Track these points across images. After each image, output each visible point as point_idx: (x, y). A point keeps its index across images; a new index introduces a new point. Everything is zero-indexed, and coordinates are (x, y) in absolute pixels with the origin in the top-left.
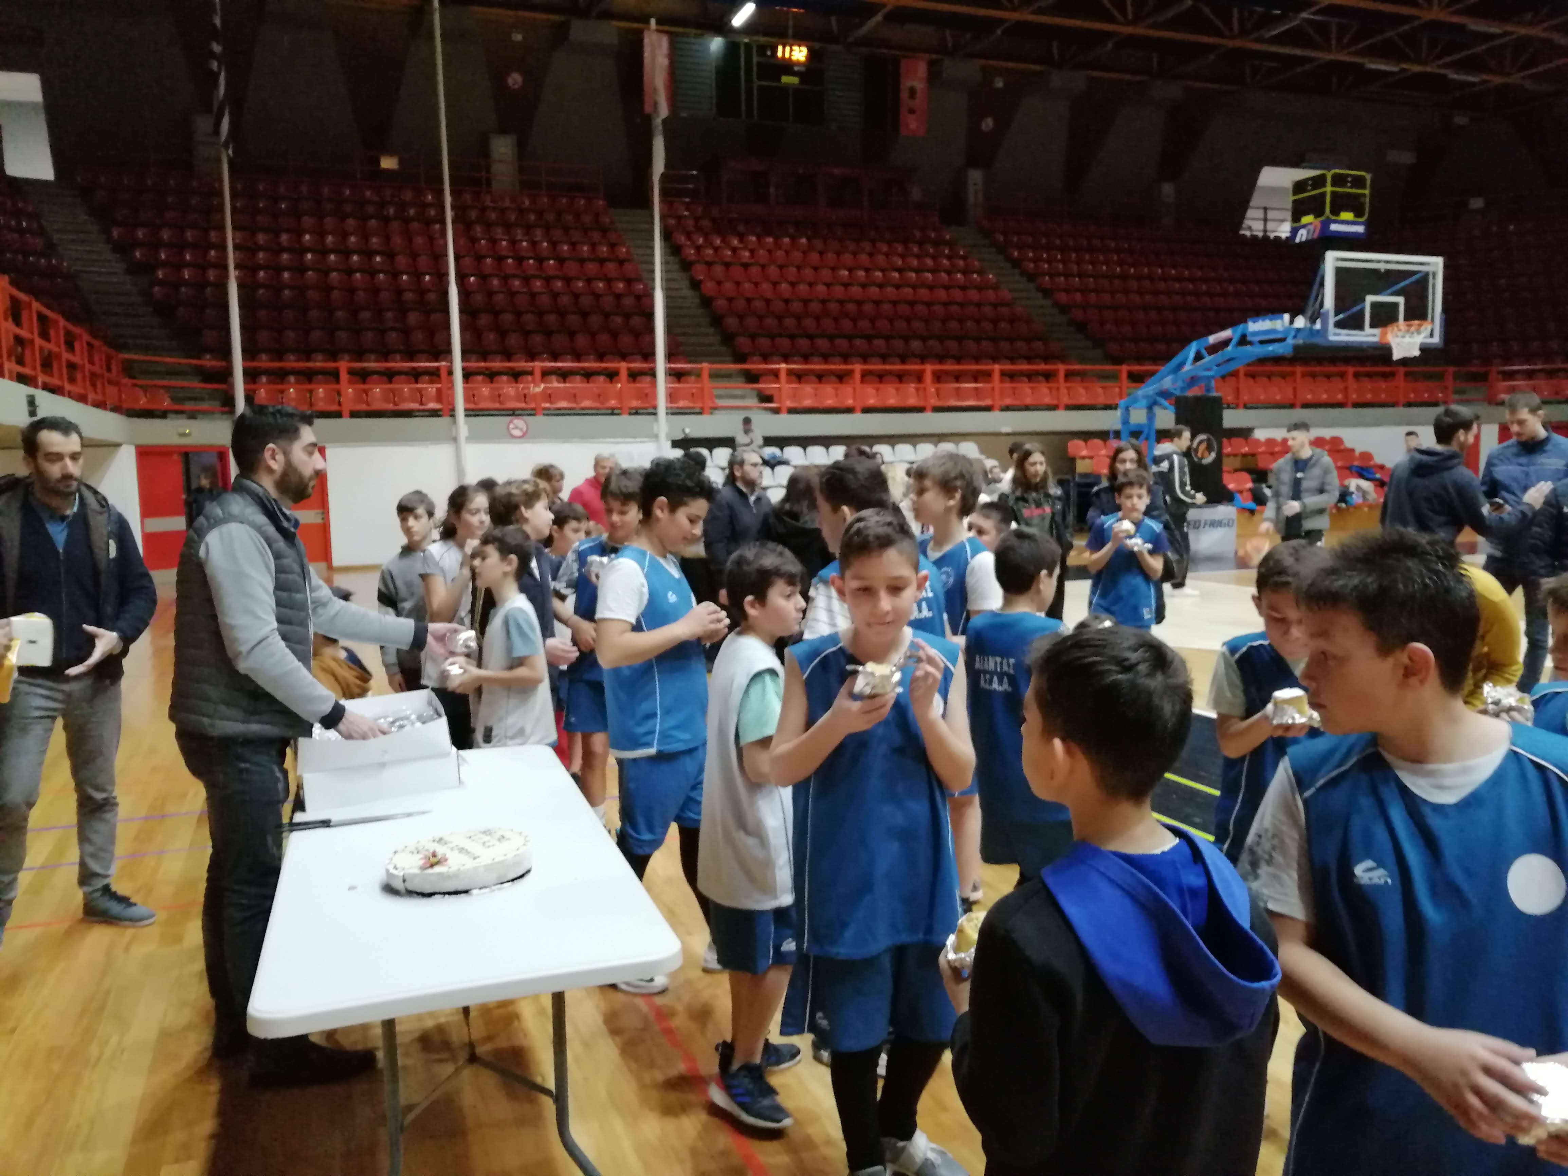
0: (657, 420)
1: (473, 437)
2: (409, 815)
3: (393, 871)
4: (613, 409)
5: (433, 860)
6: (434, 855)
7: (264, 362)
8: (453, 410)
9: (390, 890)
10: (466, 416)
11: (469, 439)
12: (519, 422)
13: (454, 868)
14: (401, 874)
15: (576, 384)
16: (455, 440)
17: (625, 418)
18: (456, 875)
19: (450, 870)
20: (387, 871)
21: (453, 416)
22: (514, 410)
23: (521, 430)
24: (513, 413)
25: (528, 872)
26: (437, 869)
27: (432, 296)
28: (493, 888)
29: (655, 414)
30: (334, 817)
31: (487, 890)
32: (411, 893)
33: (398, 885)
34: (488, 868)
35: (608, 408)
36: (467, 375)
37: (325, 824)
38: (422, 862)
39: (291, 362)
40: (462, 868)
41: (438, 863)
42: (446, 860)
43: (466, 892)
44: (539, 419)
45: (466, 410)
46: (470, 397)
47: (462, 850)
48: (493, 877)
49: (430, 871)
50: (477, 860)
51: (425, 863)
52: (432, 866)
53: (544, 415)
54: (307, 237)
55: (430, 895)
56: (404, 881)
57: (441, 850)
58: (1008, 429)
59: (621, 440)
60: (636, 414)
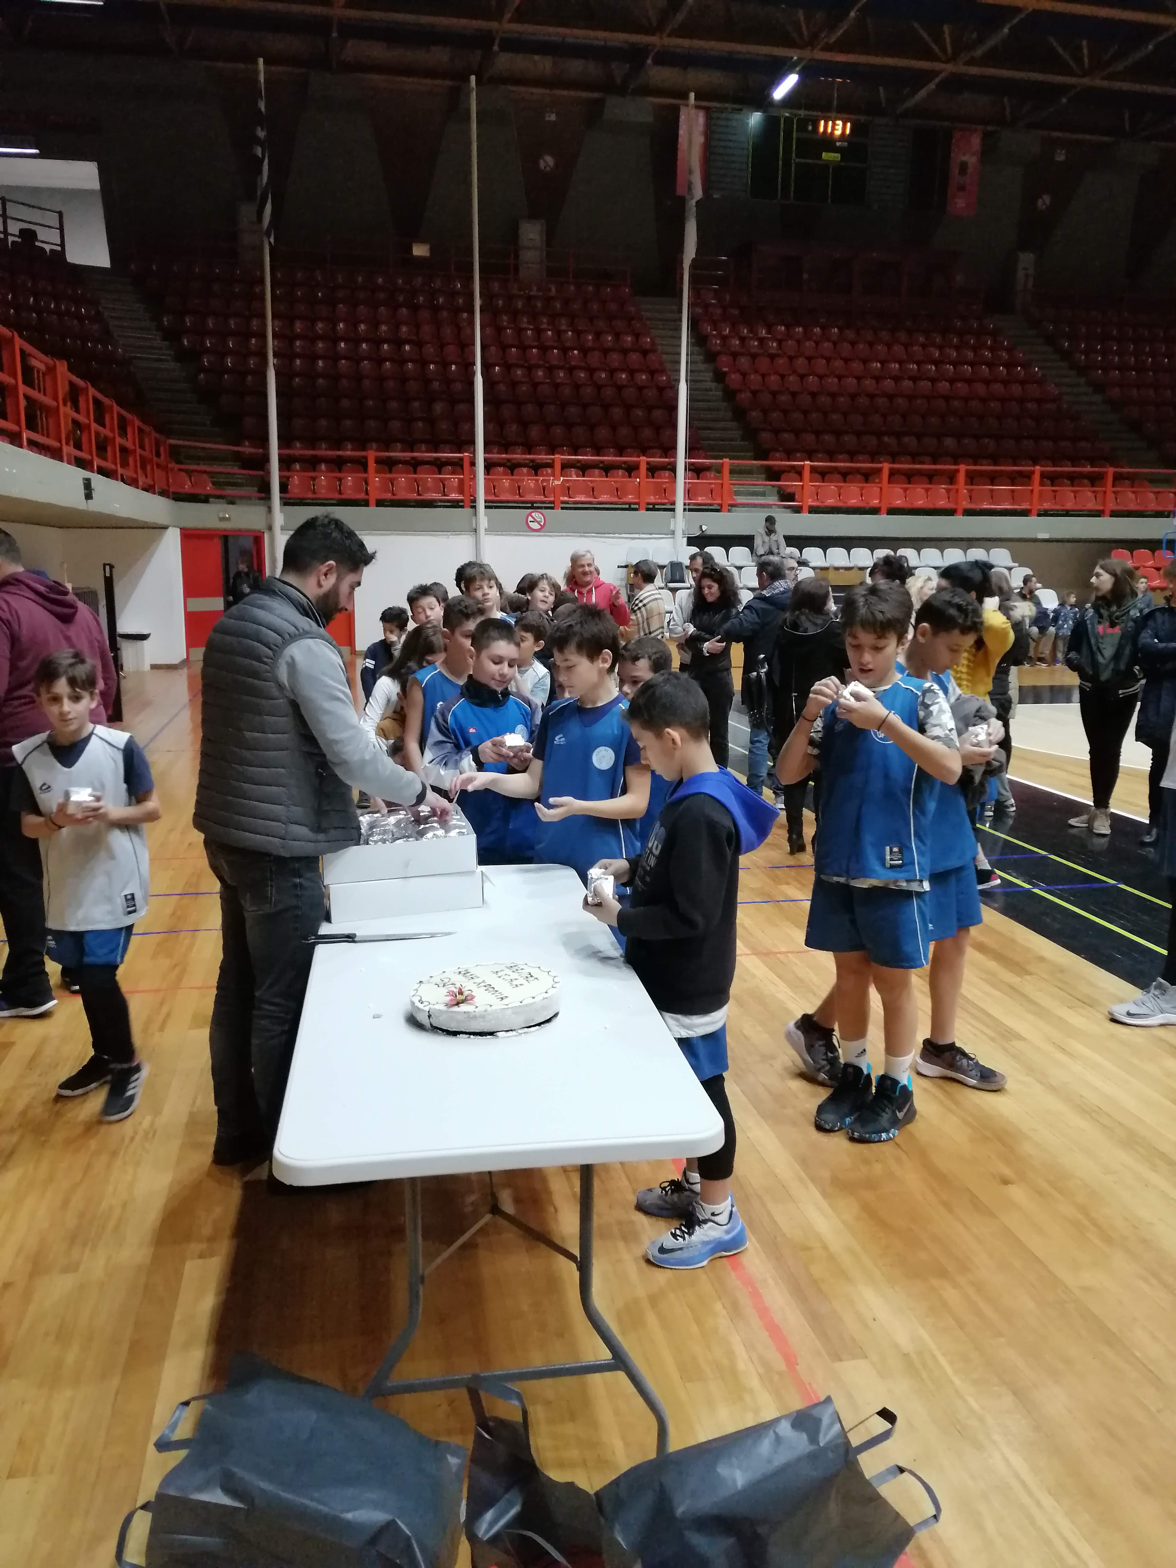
0: (674, 517)
1: (492, 529)
2: (432, 936)
3: (418, 1004)
4: (630, 504)
5: (459, 997)
6: (461, 993)
7: (298, 450)
8: (474, 501)
9: (413, 1021)
10: (486, 507)
11: (489, 531)
12: (536, 515)
13: (481, 1009)
14: (427, 1009)
15: (596, 478)
16: (475, 531)
17: (643, 513)
18: (483, 1017)
19: (477, 1010)
20: (413, 1003)
21: (474, 507)
22: (532, 502)
23: (539, 523)
24: (532, 506)
25: (556, 1015)
26: (463, 1008)
27: (458, 386)
28: (520, 1031)
29: (673, 510)
30: (360, 933)
31: (514, 1033)
32: (436, 1029)
33: (423, 1018)
34: (516, 1011)
35: (626, 503)
36: (489, 467)
37: (350, 938)
38: (449, 998)
39: (323, 450)
40: (489, 1009)
41: (463, 1002)
42: (473, 997)
43: (492, 1034)
44: (558, 512)
45: (486, 501)
46: (491, 488)
47: (489, 987)
48: (520, 1021)
49: (456, 1009)
50: (505, 1001)
51: (451, 1000)
52: (458, 1004)
53: (562, 508)
54: (340, 325)
55: (455, 1034)
56: (429, 1016)
57: (468, 986)
58: (1046, 536)
59: (637, 536)
60: (653, 509)
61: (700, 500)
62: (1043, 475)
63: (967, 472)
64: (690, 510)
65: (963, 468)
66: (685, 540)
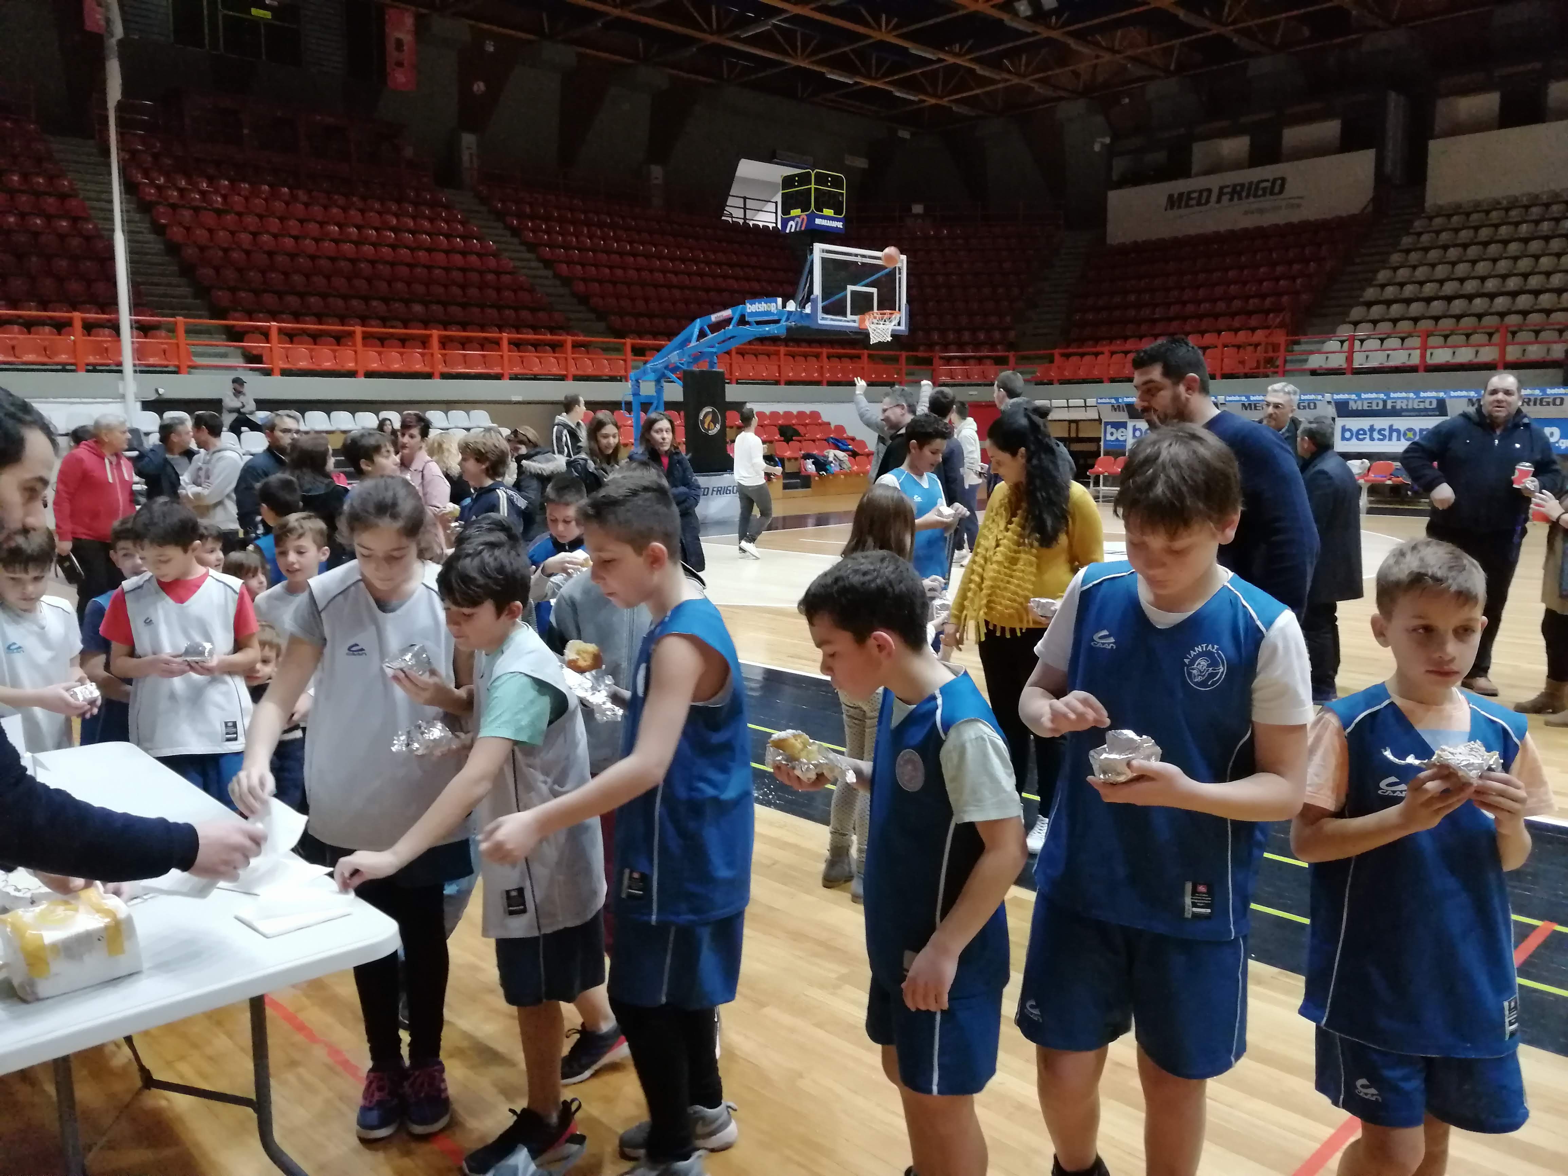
0: (123, 379)
15: (15, 334)
29: (121, 371)
35: (57, 364)
58: (519, 398)
59: (78, 400)
60: (95, 370)
61: (152, 361)
62: (510, 342)
63: (440, 337)
64: (142, 372)
65: (435, 334)
66: (139, 405)
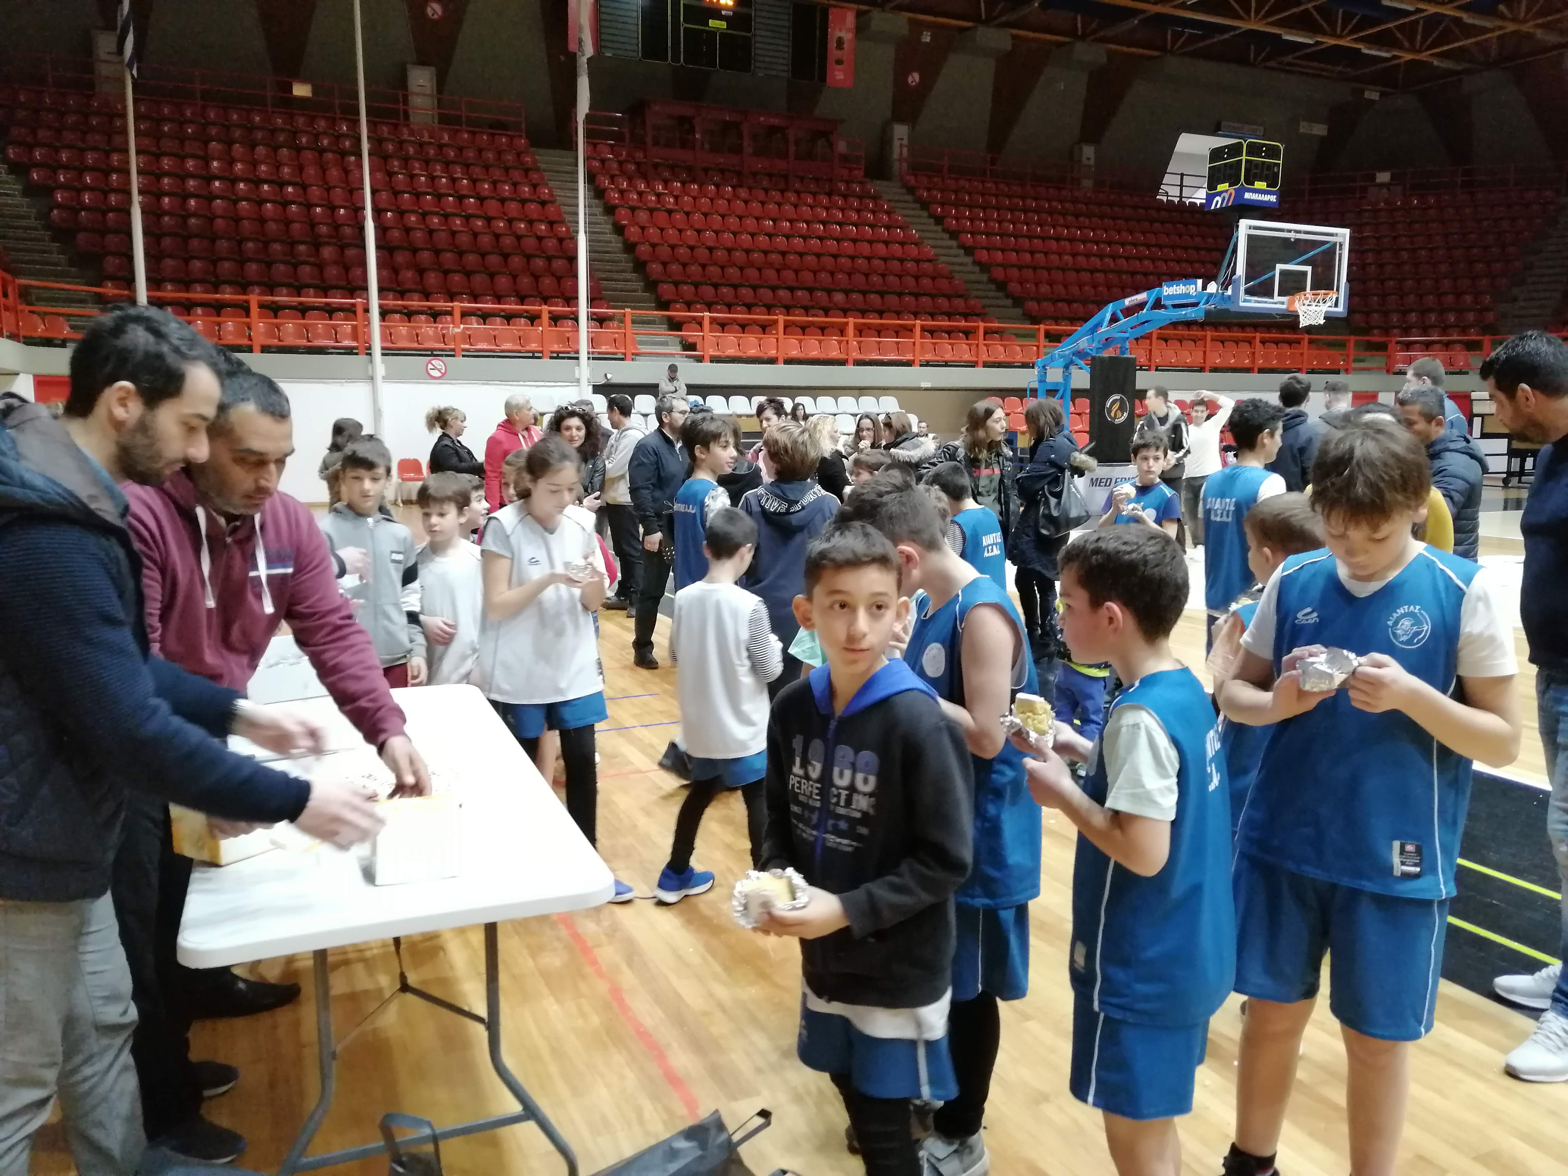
0: (578, 365)
1: (390, 377)
4: (533, 352)
7: (169, 292)
8: (369, 348)
10: (383, 355)
11: (387, 378)
12: (436, 362)
15: (497, 325)
16: (372, 378)
17: (546, 361)
21: (370, 354)
22: (432, 350)
23: (439, 370)
24: (432, 353)
27: (347, 231)
29: (577, 358)
35: (529, 352)
36: (384, 313)
39: (198, 294)
44: (460, 359)
45: (383, 348)
46: (387, 335)
53: (464, 356)
54: (215, 164)
58: (928, 385)
59: (542, 384)
60: (557, 358)
61: (604, 349)
62: (924, 329)
63: (855, 325)
64: (594, 359)
65: (851, 321)
66: (591, 388)
